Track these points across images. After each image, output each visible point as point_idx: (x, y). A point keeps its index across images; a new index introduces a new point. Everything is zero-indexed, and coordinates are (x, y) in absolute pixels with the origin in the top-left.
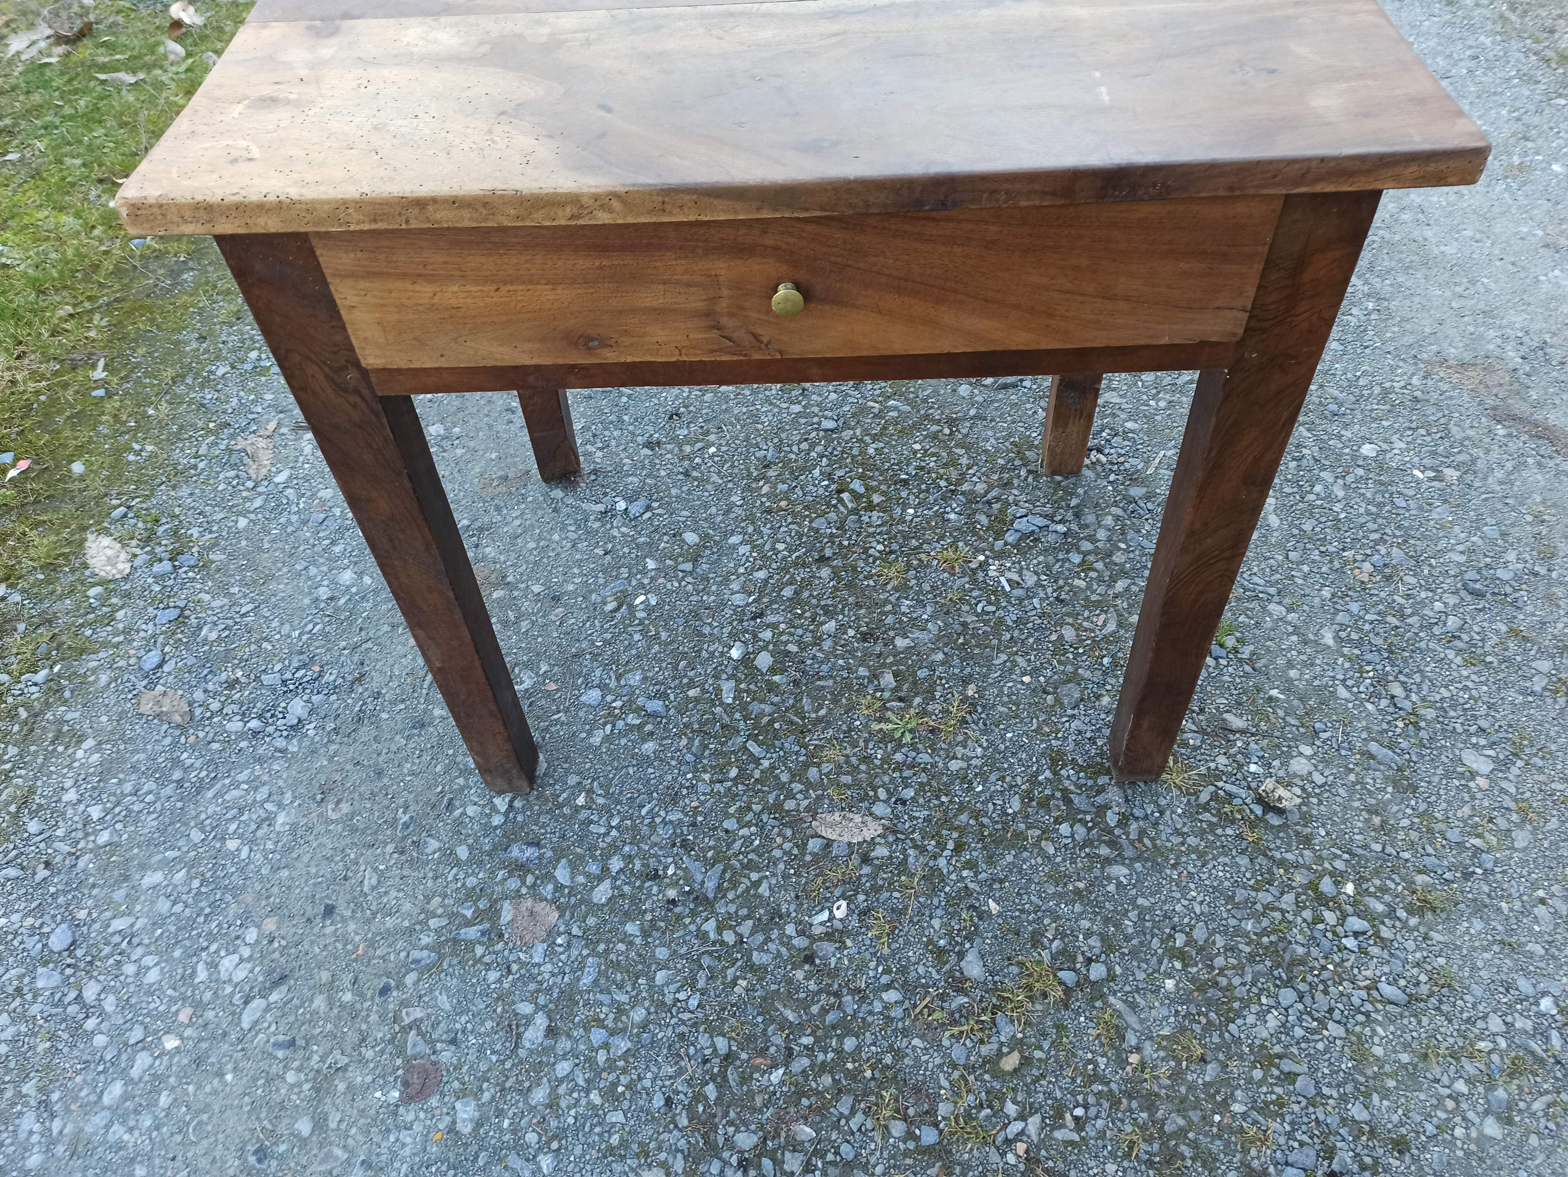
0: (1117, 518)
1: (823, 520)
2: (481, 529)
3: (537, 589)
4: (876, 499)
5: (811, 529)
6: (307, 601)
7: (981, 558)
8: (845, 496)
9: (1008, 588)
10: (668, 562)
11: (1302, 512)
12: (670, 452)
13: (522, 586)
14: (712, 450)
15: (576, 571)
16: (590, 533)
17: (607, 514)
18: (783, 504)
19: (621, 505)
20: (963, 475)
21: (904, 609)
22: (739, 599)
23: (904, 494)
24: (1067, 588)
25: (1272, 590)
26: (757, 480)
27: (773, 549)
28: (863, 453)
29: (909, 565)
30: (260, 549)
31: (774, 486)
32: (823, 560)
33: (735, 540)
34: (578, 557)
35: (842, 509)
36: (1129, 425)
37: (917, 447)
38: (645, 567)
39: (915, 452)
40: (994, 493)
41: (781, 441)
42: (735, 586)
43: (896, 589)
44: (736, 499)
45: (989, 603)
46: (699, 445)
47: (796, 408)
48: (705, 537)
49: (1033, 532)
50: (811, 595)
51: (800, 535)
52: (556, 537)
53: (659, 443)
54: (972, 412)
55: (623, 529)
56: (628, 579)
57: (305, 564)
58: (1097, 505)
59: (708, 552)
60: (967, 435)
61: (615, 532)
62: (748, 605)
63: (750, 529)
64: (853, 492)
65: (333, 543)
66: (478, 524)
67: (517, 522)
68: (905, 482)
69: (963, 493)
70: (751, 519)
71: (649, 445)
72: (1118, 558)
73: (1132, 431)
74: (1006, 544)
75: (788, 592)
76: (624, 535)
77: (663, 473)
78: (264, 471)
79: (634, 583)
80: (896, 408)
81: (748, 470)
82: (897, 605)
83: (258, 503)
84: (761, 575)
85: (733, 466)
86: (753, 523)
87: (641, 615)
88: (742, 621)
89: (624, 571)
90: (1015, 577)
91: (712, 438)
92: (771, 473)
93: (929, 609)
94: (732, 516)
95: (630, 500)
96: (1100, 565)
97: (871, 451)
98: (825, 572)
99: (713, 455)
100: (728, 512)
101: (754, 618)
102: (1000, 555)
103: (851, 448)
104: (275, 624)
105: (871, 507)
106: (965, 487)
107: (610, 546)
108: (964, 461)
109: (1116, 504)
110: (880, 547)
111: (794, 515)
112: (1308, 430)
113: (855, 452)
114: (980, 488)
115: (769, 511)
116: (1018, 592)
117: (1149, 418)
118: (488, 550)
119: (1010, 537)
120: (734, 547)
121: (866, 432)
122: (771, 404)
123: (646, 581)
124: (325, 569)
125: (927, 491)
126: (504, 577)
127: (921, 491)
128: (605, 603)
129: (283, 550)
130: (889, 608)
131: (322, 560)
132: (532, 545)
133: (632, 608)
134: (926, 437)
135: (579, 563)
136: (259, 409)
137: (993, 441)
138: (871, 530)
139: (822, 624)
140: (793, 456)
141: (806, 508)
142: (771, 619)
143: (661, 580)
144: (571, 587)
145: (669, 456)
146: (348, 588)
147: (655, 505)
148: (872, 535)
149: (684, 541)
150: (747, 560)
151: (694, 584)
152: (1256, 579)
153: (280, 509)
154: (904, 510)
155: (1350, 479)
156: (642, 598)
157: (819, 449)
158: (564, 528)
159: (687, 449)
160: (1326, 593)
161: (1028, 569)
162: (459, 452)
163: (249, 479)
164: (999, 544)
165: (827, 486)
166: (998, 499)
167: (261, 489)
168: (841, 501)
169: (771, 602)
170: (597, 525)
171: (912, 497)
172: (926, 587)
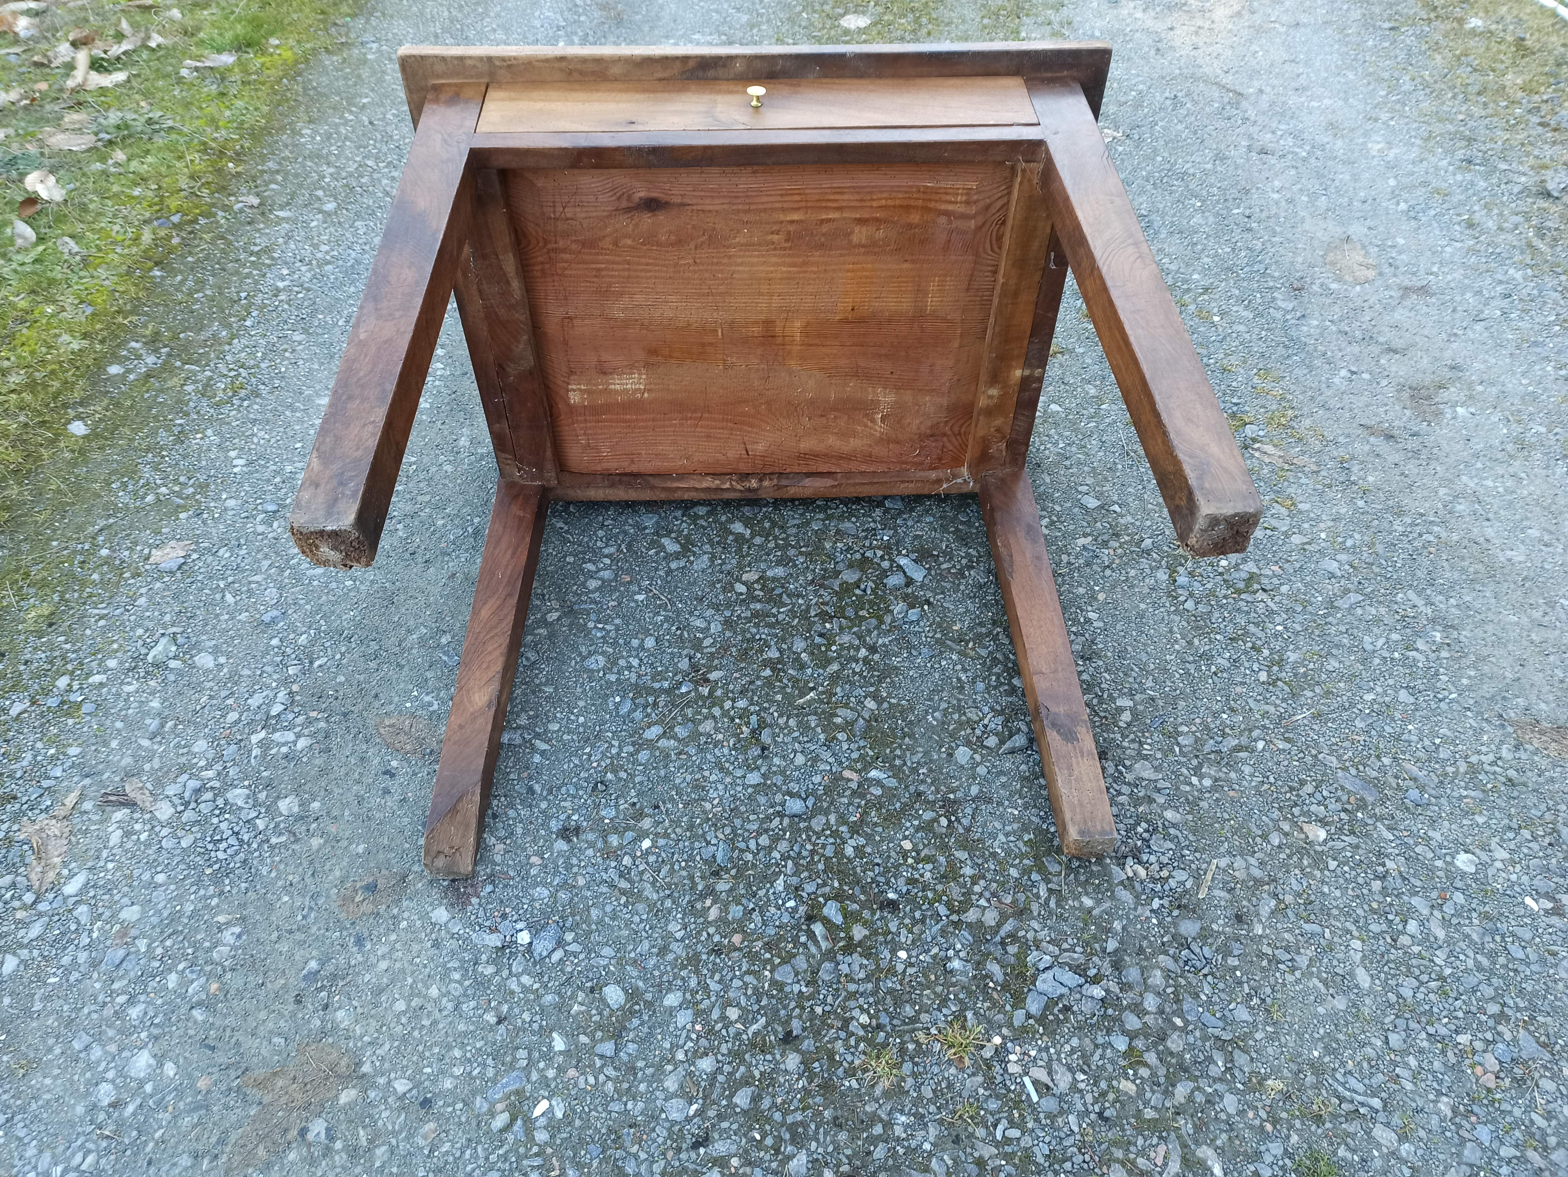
0: (1168, 974)
1: (788, 968)
2: (334, 977)
3: (401, 1086)
4: (859, 932)
5: (774, 983)
6: (80, 1110)
7: (997, 1040)
8: (818, 929)
9: (1035, 1098)
10: (583, 1039)
11: (1398, 964)
12: (591, 845)
13: (382, 1081)
14: (646, 844)
15: (457, 1053)
16: (482, 984)
17: (506, 949)
18: (737, 939)
19: (524, 938)
20: (968, 893)
21: (898, 1131)
22: (676, 1110)
23: (893, 926)
24: (1111, 1096)
25: (1376, 1103)
26: (702, 897)
27: (723, 1018)
28: (839, 852)
29: (902, 1050)
30: (27, 1012)
31: (725, 909)
32: (788, 1039)
33: (672, 999)
34: (462, 1027)
35: (813, 949)
36: (1169, 814)
37: (907, 845)
38: (550, 1047)
39: (905, 854)
40: (1008, 927)
41: (734, 830)
42: (671, 1084)
43: (886, 1094)
44: (674, 927)
45: (1012, 1124)
46: (630, 835)
47: (754, 778)
48: (633, 995)
49: (1062, 996)
50: (774, 1105)
51: (758, 994)
52: (434, 992)
53: (577, 830)
54: (974, 790)
55: (526, 980)
56: (527, 1070)
57: (86, 1039)
58: (1141, 951)
59: (636, 1022)
60: (968, 830)
61: (513, 985)
62: (688, 1119)
63: (693, 983)
64: (827, 922)
65: (132, 1001)
66: (330, 968)
67: (383, 965)
68: (893, 906)
69: (969, 925)
70: (694, 960)
71: (566, 833)
72: (1175, 1043)
73: (1174, 826)
74: (1029, 1016)
75: (742, 1099)
76: (526, 989)
77: (581, 882)
78: (51, 875)
79: (535, 1076)
80: (879, 783)
81: (691, 878)
82: (888, 1125)
83: (36, 930)
84: (706, 1064)
85: (672, 871)
86: (697, 972)
87: (541, 1136)
88: (679, 1150)
89: (522, 1054)
90: (1041, 1074)
91: (646, 823)
92: (722, 886)
93: (933, 1131)
94: (670, 957)
95: (536, 929)
96: (1151, 1058)
97: (849, 851)
98: (792, 1061)
99: (648, 852)
100: (664, 951)
101: (696, 1146)
102: (1021, 1035)
103: (824, 846)
104: (31, 1152)
105: (850, 948)
106: (971, 916)
107: (505, 1008)
108: (968, 871)
109: (1163, 949)
110: (864, 1019)
111: (752, 957)
112: (1389, 828)
113: (829, 851)
114: (990, 918)
115: (717, 951)
116: (1049, 1104)
117: (1193, 804)
118: (340, 1014)
119: (1034, 1005)
120: (671, 1012)
121: (842, 819)
122: (722, 769)
123: (551, 1073)
124: (112, 1048)
125: (923, 921)
126: (359, 1064)
127: (915, 922)
128: (492, 1114)
129: (59, 1013)
130: (878, 1130)
131: (111, 1033)
132: (400, 1006)
133: (529, 1124)
134: (918, 829)
135: (462, 1039)
136: (58, 772)
137: (1002, 838)
138: (852, 987)
139: (790, 1158)
140: (750, 857)
141: (768, 946)
142: (720, 1148)
143: (572, 1072)
144: (448, 1084)
145: (590, 852)
146: (141, 1083)
147: (569, 937)
148: (852, 996)
149: (603, 1000)
150: (688, 1038)
151: (616, 1080)
152: (1353, 1083)
153: (62, 942)
154: (893, 952)
155: (1448, 909)
156: (543, 1106)
157: (783, 846)
158: (445, 975)
159: (614, 840)
160: (1444, 1106)
161: (1059, 1060)
162: (316, 842)
163: (29, 888)
164: (1019, 1016)
165: (795, 910)
166: (1013, 936)
167: (43, 907)
168: (811, 935)
169: (721, 1117)
170: (490, 970)
171: (904, 931)
172: (927, 1092)
